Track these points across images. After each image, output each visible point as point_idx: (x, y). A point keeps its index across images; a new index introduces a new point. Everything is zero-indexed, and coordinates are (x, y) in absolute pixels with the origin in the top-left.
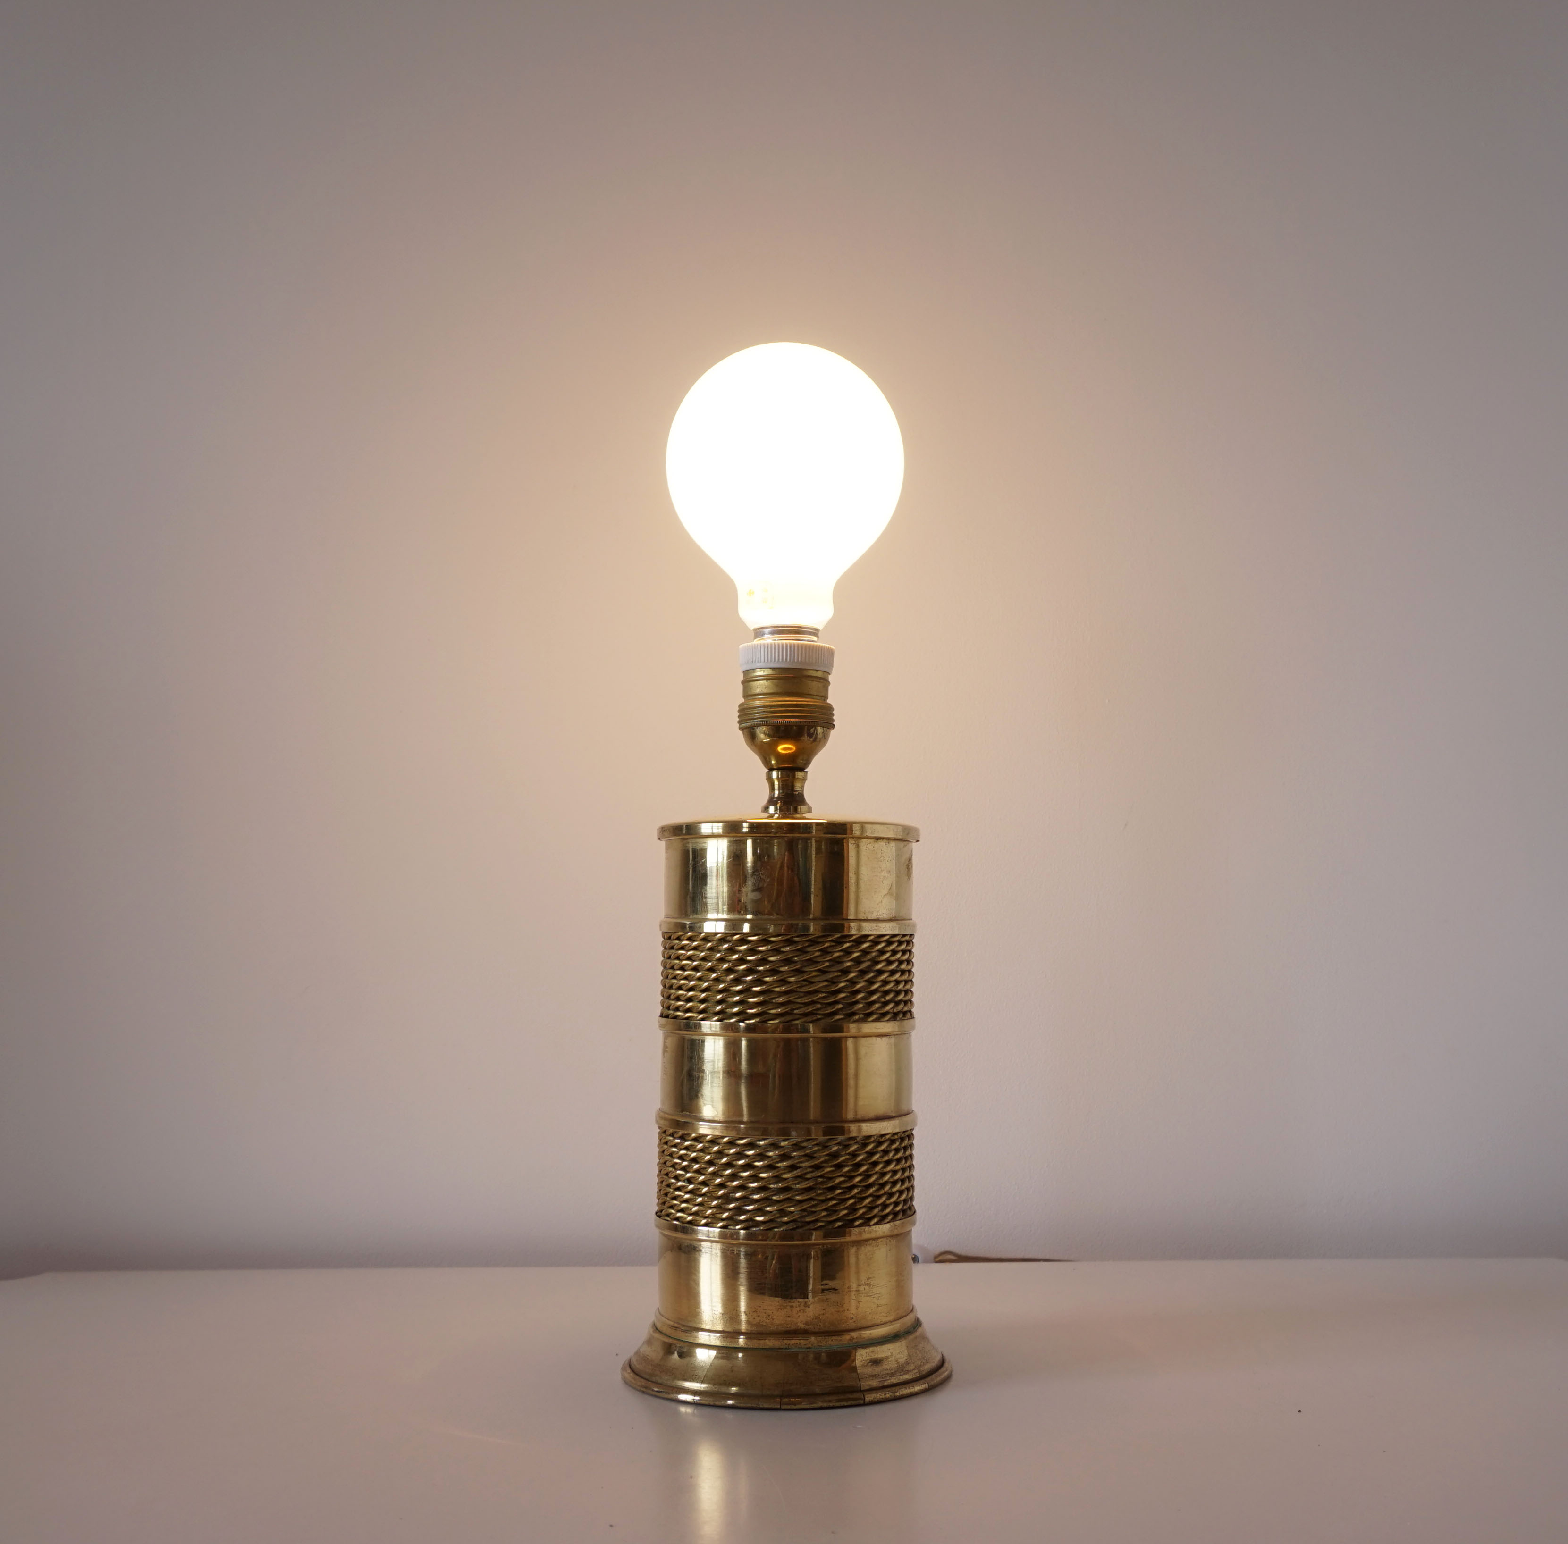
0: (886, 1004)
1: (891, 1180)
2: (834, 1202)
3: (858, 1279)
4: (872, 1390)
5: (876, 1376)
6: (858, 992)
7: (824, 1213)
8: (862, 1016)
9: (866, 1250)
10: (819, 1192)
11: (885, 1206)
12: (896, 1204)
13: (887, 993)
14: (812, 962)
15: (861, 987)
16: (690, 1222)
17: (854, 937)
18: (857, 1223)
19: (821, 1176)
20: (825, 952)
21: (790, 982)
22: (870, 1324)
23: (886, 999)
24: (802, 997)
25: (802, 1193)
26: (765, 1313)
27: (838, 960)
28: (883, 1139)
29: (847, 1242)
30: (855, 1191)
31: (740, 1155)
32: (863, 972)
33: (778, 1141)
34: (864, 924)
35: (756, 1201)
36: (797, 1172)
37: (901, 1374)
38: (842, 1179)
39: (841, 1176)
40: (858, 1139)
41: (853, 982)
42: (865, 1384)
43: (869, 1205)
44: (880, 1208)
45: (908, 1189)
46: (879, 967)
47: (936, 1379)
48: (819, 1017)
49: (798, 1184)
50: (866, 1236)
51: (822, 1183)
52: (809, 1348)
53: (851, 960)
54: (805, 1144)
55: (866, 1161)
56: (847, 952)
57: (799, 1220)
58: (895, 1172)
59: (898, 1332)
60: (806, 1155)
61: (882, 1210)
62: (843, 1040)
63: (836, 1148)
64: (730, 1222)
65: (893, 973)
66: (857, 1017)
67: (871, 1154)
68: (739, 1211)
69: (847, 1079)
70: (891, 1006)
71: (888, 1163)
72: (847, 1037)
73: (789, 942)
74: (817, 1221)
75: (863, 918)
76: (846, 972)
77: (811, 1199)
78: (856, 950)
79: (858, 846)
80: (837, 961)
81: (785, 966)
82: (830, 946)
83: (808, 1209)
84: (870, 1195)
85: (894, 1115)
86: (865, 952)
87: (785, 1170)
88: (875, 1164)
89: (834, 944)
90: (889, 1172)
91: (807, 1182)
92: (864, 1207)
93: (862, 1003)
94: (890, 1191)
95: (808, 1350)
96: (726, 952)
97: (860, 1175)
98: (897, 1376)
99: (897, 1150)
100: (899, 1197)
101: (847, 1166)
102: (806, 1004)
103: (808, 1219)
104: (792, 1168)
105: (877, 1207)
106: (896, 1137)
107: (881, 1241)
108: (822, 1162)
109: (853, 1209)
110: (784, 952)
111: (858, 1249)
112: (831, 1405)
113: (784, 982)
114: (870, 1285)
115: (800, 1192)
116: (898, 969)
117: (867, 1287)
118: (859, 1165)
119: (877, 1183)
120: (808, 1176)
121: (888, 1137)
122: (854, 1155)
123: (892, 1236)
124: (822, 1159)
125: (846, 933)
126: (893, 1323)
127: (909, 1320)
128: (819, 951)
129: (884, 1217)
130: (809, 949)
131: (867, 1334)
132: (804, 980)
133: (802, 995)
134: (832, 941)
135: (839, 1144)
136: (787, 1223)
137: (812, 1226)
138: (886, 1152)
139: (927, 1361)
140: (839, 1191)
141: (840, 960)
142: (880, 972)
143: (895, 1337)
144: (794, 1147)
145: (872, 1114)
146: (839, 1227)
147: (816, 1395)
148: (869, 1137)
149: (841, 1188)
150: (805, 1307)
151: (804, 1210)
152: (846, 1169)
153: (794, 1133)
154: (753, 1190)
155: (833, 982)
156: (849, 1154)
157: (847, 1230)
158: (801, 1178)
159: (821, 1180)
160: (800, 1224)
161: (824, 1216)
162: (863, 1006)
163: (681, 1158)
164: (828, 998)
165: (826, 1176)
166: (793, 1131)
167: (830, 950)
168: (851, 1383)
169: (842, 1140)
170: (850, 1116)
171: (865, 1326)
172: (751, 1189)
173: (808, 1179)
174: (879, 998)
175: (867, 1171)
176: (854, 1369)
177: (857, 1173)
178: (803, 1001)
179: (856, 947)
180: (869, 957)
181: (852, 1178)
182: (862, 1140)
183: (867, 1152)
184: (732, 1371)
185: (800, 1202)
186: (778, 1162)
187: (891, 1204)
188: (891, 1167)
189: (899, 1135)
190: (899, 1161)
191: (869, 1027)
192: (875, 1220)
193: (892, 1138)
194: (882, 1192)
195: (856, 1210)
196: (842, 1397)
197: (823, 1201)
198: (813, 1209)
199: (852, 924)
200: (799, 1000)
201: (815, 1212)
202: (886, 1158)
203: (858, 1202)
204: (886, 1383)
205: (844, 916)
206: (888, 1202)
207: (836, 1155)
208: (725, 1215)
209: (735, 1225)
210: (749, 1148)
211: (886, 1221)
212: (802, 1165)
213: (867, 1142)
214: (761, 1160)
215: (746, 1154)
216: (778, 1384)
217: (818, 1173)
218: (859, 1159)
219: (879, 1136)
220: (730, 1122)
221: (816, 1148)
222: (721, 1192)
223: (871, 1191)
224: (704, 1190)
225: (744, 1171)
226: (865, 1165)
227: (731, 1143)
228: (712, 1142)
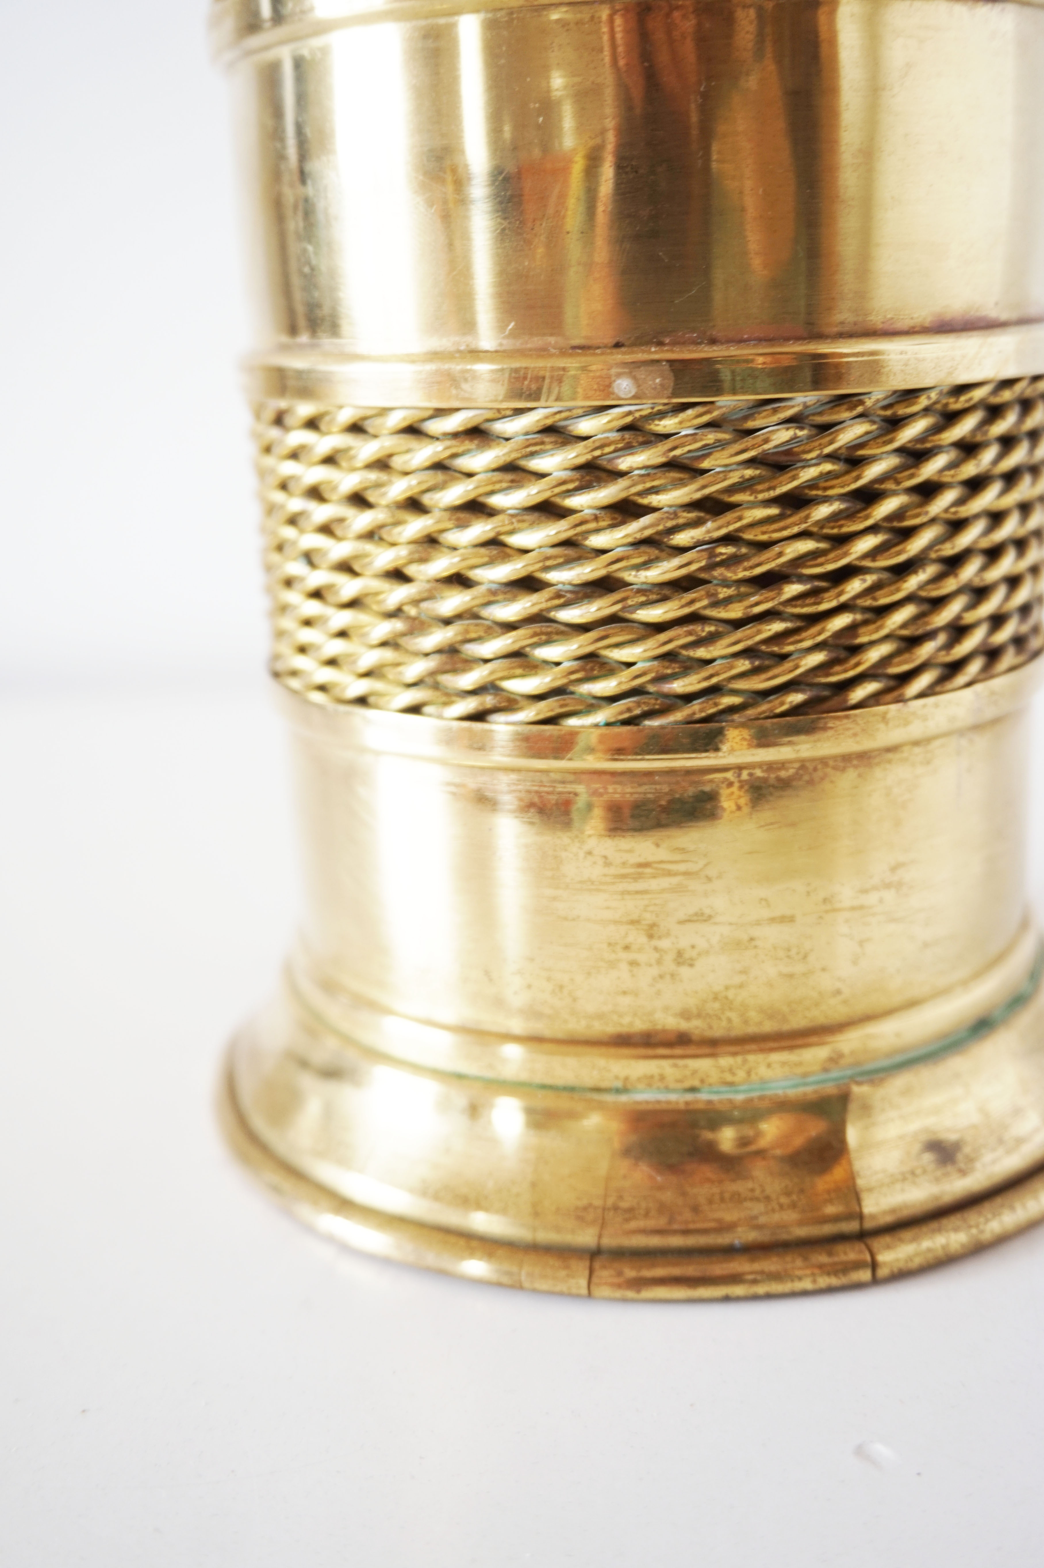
1: (985, 543)
2: (778, 626)
4: (898, 1226)
7: (740, 664)
9: (889, 777)
10: (724, 593)
11: (958, 630)
12: (997, 620)
16: (325, 689)
18: (859, 693)
19: (728, 539)
22: (896, 1001)
25: (664, 599)
28: (961, 402)
30: (855, 586)
31: (444, 468)
33: (566, 419)
35: (510, 627)
36: (635, 528)
38: (806, 546)
40: (869, 403)
42: (876, 1211)
43: (905, 632)
44: (942, 638)
49: (645, 566)
50: (886, 734)
51: (731, 561)
52: (693, 1090)
54: (665, 424)
55: (898, 483)
57: (651, 688)
58: (996, 518)
59: (988, 1009)
60: (671, 465)
61: (949, 646)
63: (783, 435)
64: (429, 694)
67: (915, 454)
68: (455, 656)
71: (975, 485)
74: (714, 690)
77: (694, 618)
83: (684, 652)
84: (910, 599)
85: (1004, 316)
87: (596, 518)
88: (928, 490)
90: (977, 516)
91: (677, 561)
92: (887, 638)
94: (977, 582)
97: (873, 529)
98: (985, 1165)
99: (1008, 442)
100: (1007, 598)
101: (826, 500)
103: (679, 686)
104: (623, 510)
105: (930, 635)
106: (1007, 395)
107: (943, 745)
108: (732, 489)
109: (844, 647)
111: (860, 776)
114: (900, 883)
115: (654, 597)
117: (889, 896)
118: (868, 496)
119: (933, 555)
120: (682, 538)
121: (978, 394)
122: (853, 459)
123: (977, 728)
124: (734, 478)
126: (973, 986)
129: (954, 668)
131: (888, 1033)
135: (794, 420)
136: (612, 699)
137: (704, 706)
138: (968, 448)
140: (793, 589)
143: (980, 1029)
144: (627, 435)
145: (924, 314)
146: (796, 709)
148: (911, 394)
149: (801, 579)
150: (679, 964)
151: (669, 657)
152: (823, 511)
153: (624, 385)
154: (493, 593)
156: (832, 457)
157: (827, 717)
158: (654, 544)
159: (726, 550)
160: (655, 703)
161: (743, 675)
163: (316, 491)
165: (748, 536)
166: (619, 375)
169: (806, 406)
171: (880, 1010)
172: (488, 587)
175: (899, 514)
177: (861, 526)
181: (842, 540)
182: (885, 408)
183: (901, 451)
185: (659, 628)
186: (569, 493)
187: (980, 620)
188: (988, 498)
189: (1018, 388)
190: (1011, 478)
192: (924, 679)
193: (996, 400)
194: (950, 585)
195: (856, 649)
197: (737, 624)
198: (702, 653)
202: (970, 469)
203: (865, 623)
206: (970, 617)
207: (783, 459)
208: (416, 669)
209: (446, 704)
210: (468, 445)
211: (961, 679)
212: (654, 500)
213: (902, 411)
214: (516, 484)
215: (466, 463)
216: (585, 1209)
217: (712, 528)
218: (873, 471)
219: (946, 389)
220: (435, 356)
221: (711, 437)
222: (398, 594)
223: (912, 583)
224: (349, 587)
225: (462, 525)
226: (894, 493)
227: (413, 430)
228: (356, 428)
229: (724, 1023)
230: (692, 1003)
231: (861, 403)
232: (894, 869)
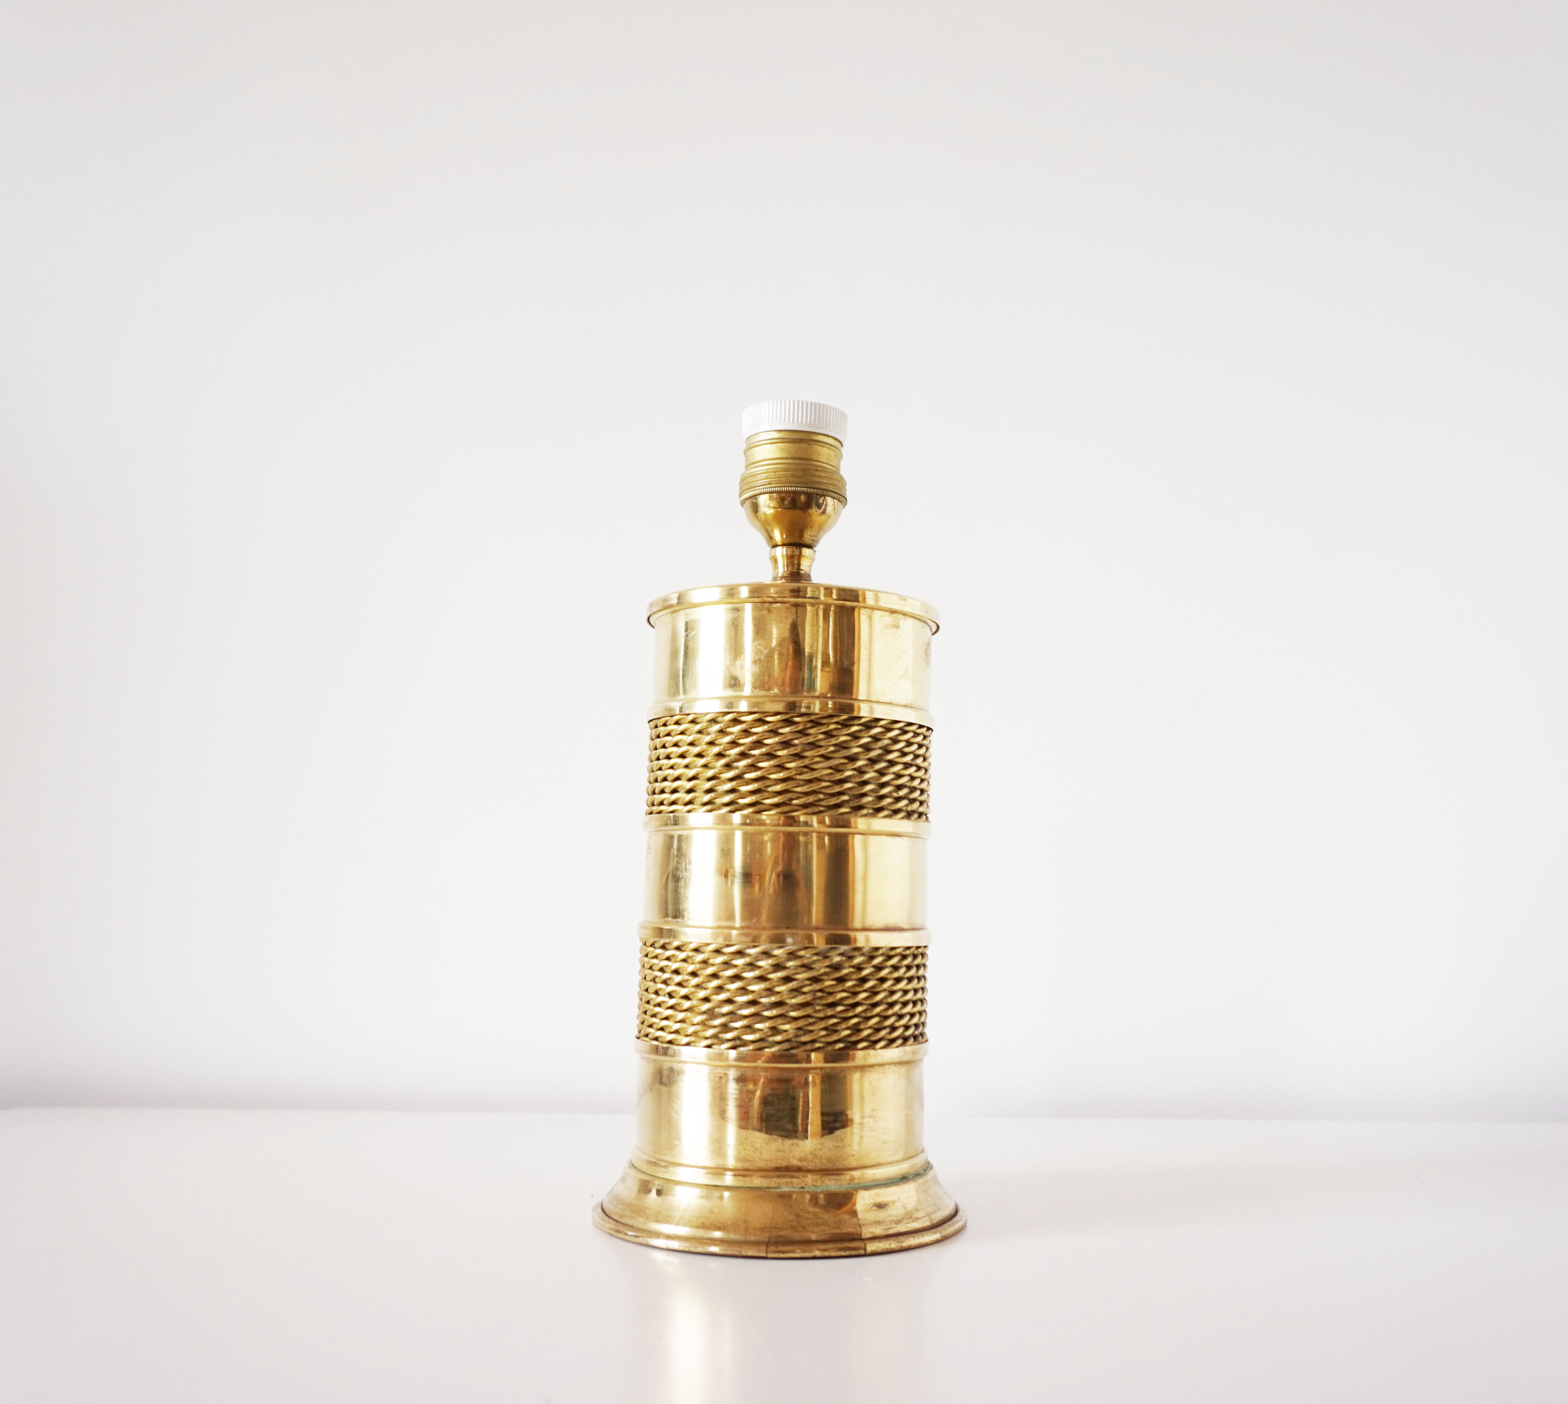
0: (898, 799)
1: (902, 1000)
2: (835, 1021)
3: (862, 1110)
4: (875, 1238)
5: (878, 1223)
6: (865, 783)
7: (823, 1033)
8: (871, 811)
9: (871, 1077)
10: (818, 1008)
11: (893, 1028)
12: (907, 1027)
13: (899, 787)
14: (814, 745)
15: (870, 778)
16: (670, 1042)
17: (863, 720)
18: (861, 1045)
19: (820, 991)
20: (829, 735)
21: (788, 769)
22: (874, 1162)
23: (898, 794)
24: (802, 785)
25: (798, 1009)
26: (752, 1146)
27: (845, 745)
28: (893, 953)
29: (849, 1068)
30: (859, 1009)
31: (727, 964)
32: (873, 761)
33: (770, 949)
34: (875, 706)
35: (745, 1017)
36: (790, 986)
37: (909, 1221)
38: (845, 994)
39: (844, 991)
40: (864, 950)
41: (861, 771)
42: (866, 1233)
43: (876, 1027)
44: (888, 1030)
45: (920, 1013)
46: (891, 757)
47: (949, 1229)
48: (822, 809)
49: (793, 998)
50: (872, 1061)
51: (821, 998)
52: (802, 1188)
53: (860, 746)
54: (802, 953)
55: (874, 977)
56: (855, 737)
57: (794, 1039)
58: (906, 992)
59: (907, 1173)
60: (803, 966)
61: (890, 1033)
62: (850, 837)
63: (837, 959)
64: (715, 1041)
65: (907, 766)
66: (865, 812)
67: (879, 968)
68: (725, 1028)
69: (853, 881)
70: (905, 802)
71: (898, 980)
72: (854, 834)
73: (788, 722)
74: (814, 1041)
75: (874, 700)
76: (853, 759)
77: (808, 1016)
78: (866, 735)
79: (870, 618)
80: (842, 746)
81: (783, 749)
82: (836, 729)
83: (805, 1028)
84: (877, 1015)
85: (906, 927)
86: (876, 739)
87: (778, 981)
88: (883, 980)
89: (839, 726)
90: (899, 990)
91: (803, 997)
92: (870, 1028)
93: (871, 796)
94: (899, 1012)
95: (801, 1190)
96: (717, 734)
97: (865, 991)
98: (905, 1223)
99: (909, 968)
100: (910, 1020)
101: (851, 980)
102: (806, 794)
103: (804, 1039)
104: (787, 979)
105: (884, 1028)
106: (908, 952)
107: (889, 1068)
108: (822, 975)
109: (856, 1029)
110: (782, 734)
111: (862, 1075)
112: (826, 1254)
113: (781, 767)
114: (875, 1117)
115: (796, 1009)
116: (913, 763)
117: (871, 1120)
118: (864, 980)
119: (885, 1001)
120: (806, 989)
121: (898, 951)
122: (859, 968)
123: (900, 1063)
124: (822, 971)
125: (855, 714)
126: (901, 1163)
127: (918, 1161)
128: (823, 733)
129: (892, 1041)
130: (811, 731)
131: (871, 1174)
132: (805, 767)
133: (802, 783)
134: (837, 723)
135: (842, 954)
136: (779, 1043)
137: (808, 1047)
138: (896, 968)
139: (938, 1208)
140: (840, 1008)
141: (847, 746)
142: (892, 763)
143: (904, 1179)
144: (790, 956)
145: (881, 925)
146: (841, 1049)
147: (809, 1242)
148: (877, 949)
149: (843, 1005)
150: (803, 1146)
151: (800, 1029)
152: (850, 983)
153: (789, 940)
154: (741, 1006)
155: (837, 769)
156: (853, 967)
157: (851, 1052)
158: (797, 991)
159: (819, 994)
160: (795, 1045)
161: (824, 1036)
162: (873, 800)
163: (662, 970)
164: (831, 788)
165: (826, 990)
166: (789, 937)
167: (835, 733)
168: (850, 1230)
169: (845, 950)
170: (857, 924)
171: (868, 1165)
172: (739, 1004)
173: (804, 993)
174: (890, 792)
175: (873, 987)
176: (854, 1213)
177: (862, 990)
178: (804, 791)
179: (866, 732)
180: (880, 744)
181: (856, 994)
182: (869, 953)
183: (874, 966)
184: (712, 1212)
185: (796, 1019)
186: (770, 973)
187: (900, 1026)
188: (902, 985)
189: (912, 950)
190: (910, 980)
191: (880, 823)
192: (882, 1044)
193: (904, 953)
194: (890, 1012)
195: (860, 1031)
196: (840, 1245)
197: (822, 1019)
198: (811, 1028)
199: (862, 705)
200: (799, 789)
201: (811, 1031)
202: (896, 975)
203: (863, 1022)
204: (891, 1232)
205: (854, 697)
206: (897, 1024)
207: (838, 967)
208: (710, 1032)
209: (721, 1044)
210: (738, 956)
211: (895, 1045)
212: (798, 976)
213: (875, 954)
214: (752, 970)
215: (735, 962)
216: (764, 1228)
217: (817, 987)
218: (865, 972)
219: (888, 948)
220: (719, 927)
221: (815, 958)
222: (706, 1006)
223: (878, 1010)
224: (686, 1004)
225: (733, 982)
226: (872, 980)
227: (718, 951)
228: (696, 950)
229: (814, 1164)
230: (803, 1155)
231: (862, 950)
232: (873, 1111)
